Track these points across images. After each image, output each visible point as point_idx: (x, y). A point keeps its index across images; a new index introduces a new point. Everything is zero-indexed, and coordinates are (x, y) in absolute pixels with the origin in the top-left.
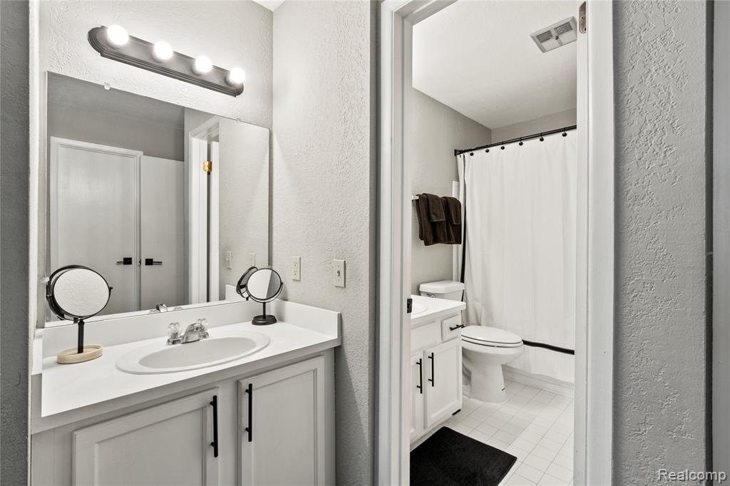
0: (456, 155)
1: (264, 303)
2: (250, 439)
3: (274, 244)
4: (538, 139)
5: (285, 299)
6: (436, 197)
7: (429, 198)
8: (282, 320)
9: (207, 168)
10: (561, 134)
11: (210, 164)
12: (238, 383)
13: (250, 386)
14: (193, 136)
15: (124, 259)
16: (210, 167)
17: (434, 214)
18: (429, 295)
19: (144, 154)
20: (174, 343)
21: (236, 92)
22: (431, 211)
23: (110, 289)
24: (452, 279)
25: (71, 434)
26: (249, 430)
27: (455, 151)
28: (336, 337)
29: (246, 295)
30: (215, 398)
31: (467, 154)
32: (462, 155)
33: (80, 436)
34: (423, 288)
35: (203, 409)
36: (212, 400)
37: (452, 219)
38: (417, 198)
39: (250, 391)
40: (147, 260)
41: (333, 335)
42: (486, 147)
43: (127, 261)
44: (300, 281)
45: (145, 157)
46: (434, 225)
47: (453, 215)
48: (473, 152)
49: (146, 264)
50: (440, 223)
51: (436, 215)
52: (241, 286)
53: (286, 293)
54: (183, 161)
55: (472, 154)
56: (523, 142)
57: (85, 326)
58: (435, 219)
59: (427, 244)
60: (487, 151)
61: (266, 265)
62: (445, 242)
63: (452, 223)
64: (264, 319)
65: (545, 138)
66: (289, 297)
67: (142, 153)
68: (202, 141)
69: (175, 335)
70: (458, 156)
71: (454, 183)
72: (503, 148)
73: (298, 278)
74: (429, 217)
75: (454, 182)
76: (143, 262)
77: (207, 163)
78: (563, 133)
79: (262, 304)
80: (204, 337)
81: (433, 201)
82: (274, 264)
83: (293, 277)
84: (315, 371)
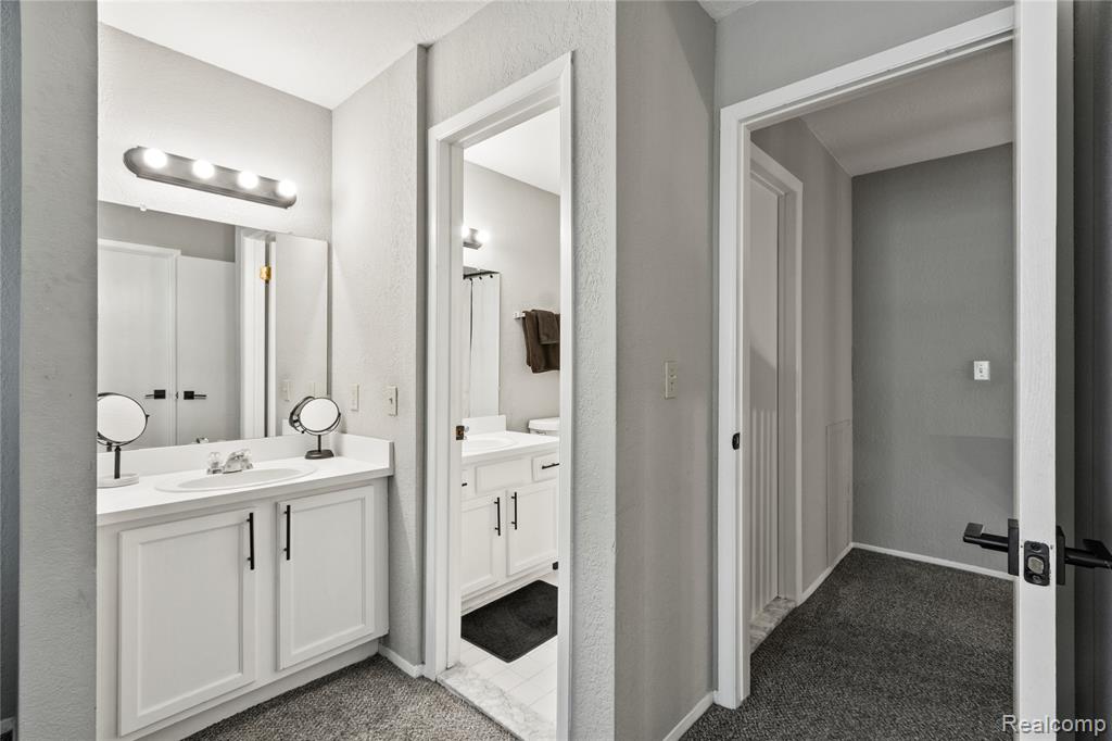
1: (320, 436)
2: (288, 558)
3: (334, 371)
5: (344, 432)
6: (550, 315)
7: (539, 316)
8: (339, 454)
9: (265, 276)
11: (269, 270)
12: (276, 505)
13: (289, 507)
14: (247, 236)
15: (156, 391)
16: (269, 275)
17: (544, 334)
18: (538, 432)
19: (182, 254)
20: (214, 472)
21: (287, 204)
22: (541, 332)
23: (147, 416)
25: (118, 534)
26: (288, 550)
28: (388, 466)
29: (300, 429)
30: (251, 515)
33: (126, 537)
34: (534, 424)
35: (240, 525)
36: (248, 517)
39: (288, 513)
40: (186, 393)
41: (386, 464)
43: (160, 395)
44: (357, 411)
45: (184, 257)
49: (185, 398)
51: (548, 336)
52: (294, 420)
53: (344, 424)
54: (234, 261)
57: (122, 453)
58: (545, 341)
59: (535, 371)
61: (325, 394)
64: (320, 453)
66: (348, 430)
67: (179, 252)
68: (258, 242)
69: (216, 464)
73: (356, 407)
74: (539, 339)
76: (182, 395)
77: (265, 269)
79: (317, 438)
80: (248, 468)
81: (543, 319)
82: (333, 393)
83: (352, 407)
84: (363, 500)
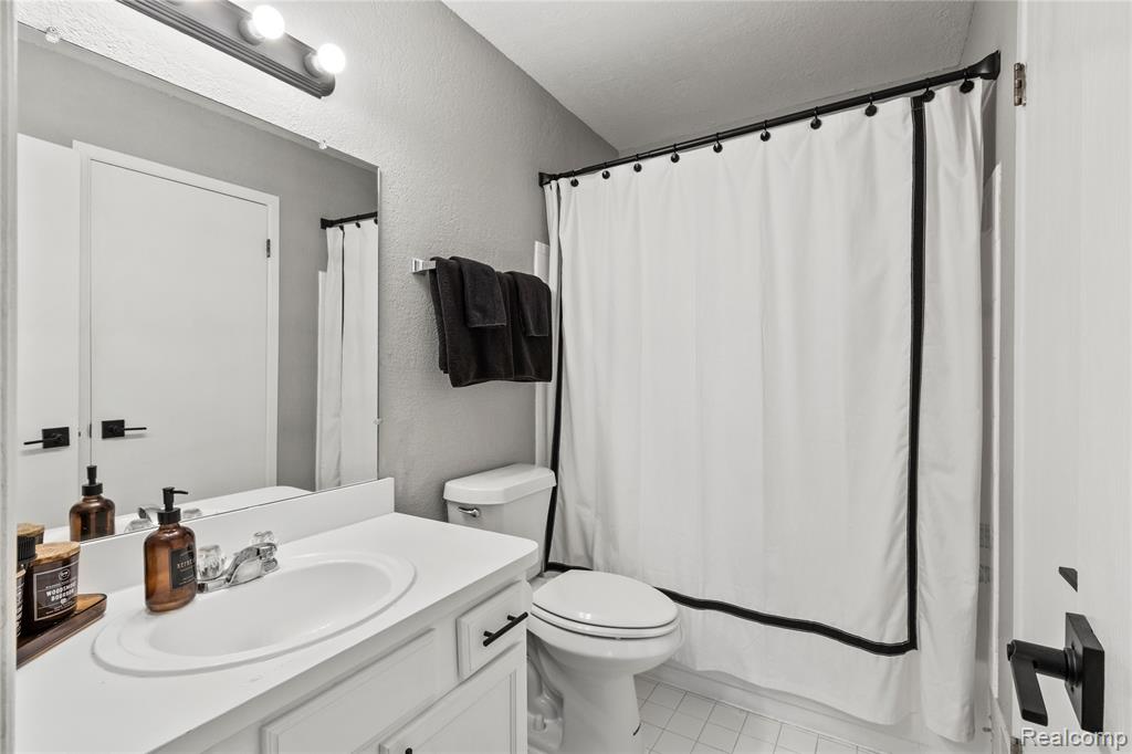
0: (541, 184)
4: (710, 148)
6: (487, 271)
7: (465, 269)
10: (758, 135)
17: (477, 308)
24: (532, 462)
27: (541, 175)
31: (564, 182)
32: (553, 183)
34: (457, 490)
37: (525, 324)
38: (433, 265)
42: (603, 167)
46: (479, 335)
47: (529, 314)
48: (578, 178)
50: (495, 330)
51: (483, 310)
55: (575, 184)
56: (680, 154)
58: (477, 320)
59: (457, 382)
60: (606, 176)
62: (507, 377)
63: (526, 332)
65: (724, 144)
70: (547, 187)
71: (538, 245)
72: (638, 169)
74: (465, 316)
75: (537, 243)
78: (763, 132)
81: (476, 277)
